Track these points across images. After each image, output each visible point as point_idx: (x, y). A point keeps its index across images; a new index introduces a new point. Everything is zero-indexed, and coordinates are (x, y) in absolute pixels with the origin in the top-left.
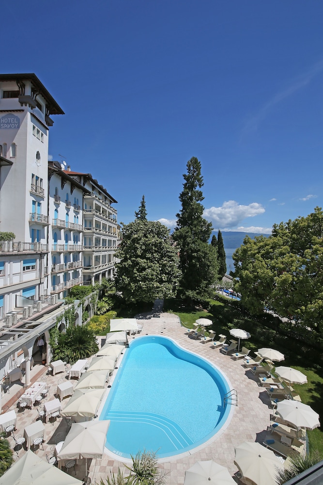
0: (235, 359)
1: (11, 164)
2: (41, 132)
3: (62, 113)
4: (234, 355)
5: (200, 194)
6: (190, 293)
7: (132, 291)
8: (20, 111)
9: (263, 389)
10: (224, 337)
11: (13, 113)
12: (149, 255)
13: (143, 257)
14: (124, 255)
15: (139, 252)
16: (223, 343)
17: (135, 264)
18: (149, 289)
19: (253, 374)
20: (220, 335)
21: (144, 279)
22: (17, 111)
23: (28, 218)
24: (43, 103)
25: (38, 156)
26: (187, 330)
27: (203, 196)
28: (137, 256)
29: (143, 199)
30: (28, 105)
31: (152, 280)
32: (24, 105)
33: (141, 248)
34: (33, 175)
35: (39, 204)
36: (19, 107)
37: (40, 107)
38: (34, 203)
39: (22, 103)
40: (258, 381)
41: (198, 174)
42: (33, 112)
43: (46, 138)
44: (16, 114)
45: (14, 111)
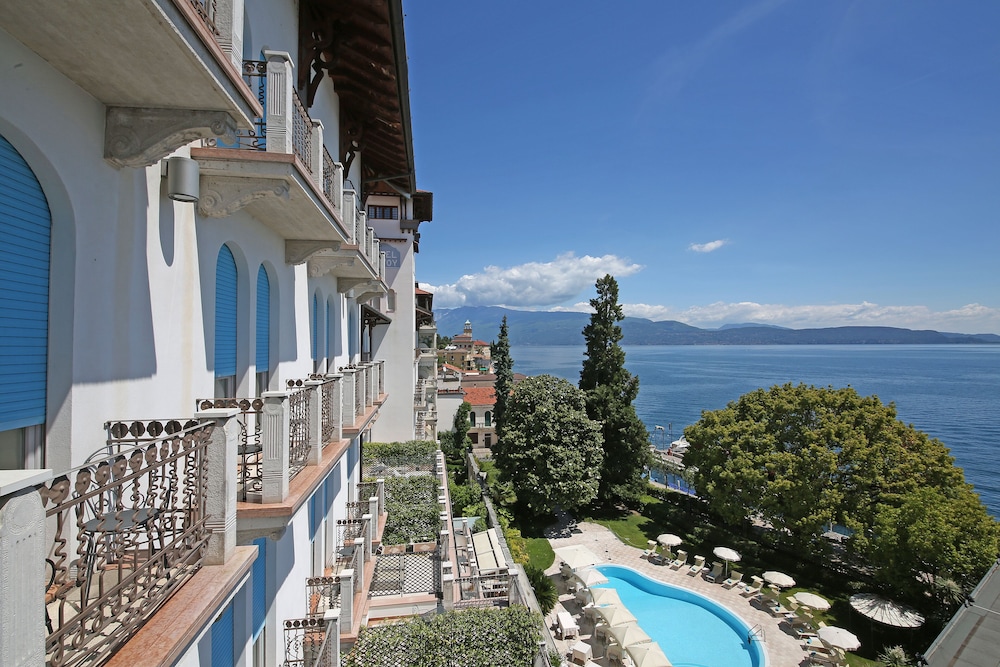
0: (727, 587)
1: (388, 322)
4: (726, 582)
5: (617, 331)
6: (619, 490)
8: (401, 240)
9: (780, 620)
10: (703, 558)
11: (388, 242)
12: (566, 439)
13: (558, 443)
14: (525, 440)
15: (552, 435)
16: (701, 567)
17: (547, 454)
19: (761, 604)
20: (696, 557)
21: (565, 477)
22: (395, 240)
26: (642, 552)
27: (622, 333)
28: (548, 441)
30: (412, 232)
31: (575, 478)
32: (406, 231)
33: (553, 427)
36: (398, 234)
39: (403, 230)
40: (769, 611)
41: (614, 301)
44: (393, 245)
45: (390, 240)
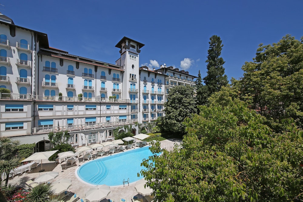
1: (124, 72)
2: (134, 56)
3: (144, 45)
7: (164, 124)
18: (171, 124)
23: (128, 90)
24: (135, 45)
25: (133, 66)
29: (199, 73)
30: (127, 49)
34: (130, 74)
35: (134, 85)
37: (133, 47)
38: (131, 84)
39: (125, 49)
42: (130, 50)
43: (138, 58)
